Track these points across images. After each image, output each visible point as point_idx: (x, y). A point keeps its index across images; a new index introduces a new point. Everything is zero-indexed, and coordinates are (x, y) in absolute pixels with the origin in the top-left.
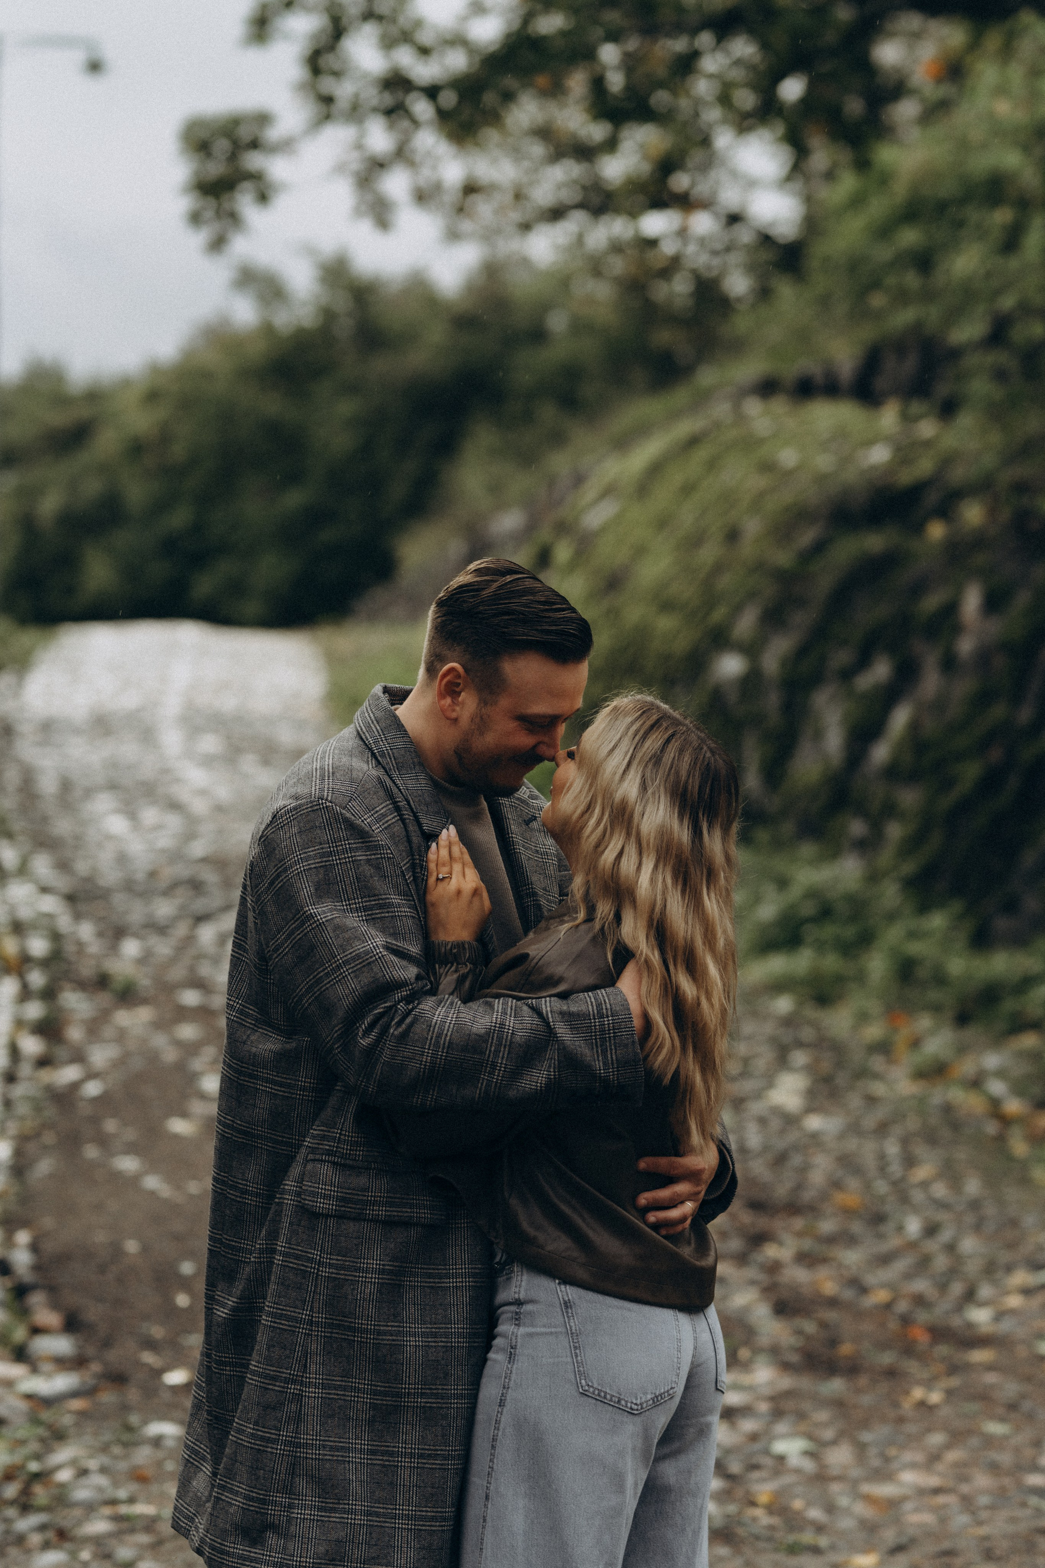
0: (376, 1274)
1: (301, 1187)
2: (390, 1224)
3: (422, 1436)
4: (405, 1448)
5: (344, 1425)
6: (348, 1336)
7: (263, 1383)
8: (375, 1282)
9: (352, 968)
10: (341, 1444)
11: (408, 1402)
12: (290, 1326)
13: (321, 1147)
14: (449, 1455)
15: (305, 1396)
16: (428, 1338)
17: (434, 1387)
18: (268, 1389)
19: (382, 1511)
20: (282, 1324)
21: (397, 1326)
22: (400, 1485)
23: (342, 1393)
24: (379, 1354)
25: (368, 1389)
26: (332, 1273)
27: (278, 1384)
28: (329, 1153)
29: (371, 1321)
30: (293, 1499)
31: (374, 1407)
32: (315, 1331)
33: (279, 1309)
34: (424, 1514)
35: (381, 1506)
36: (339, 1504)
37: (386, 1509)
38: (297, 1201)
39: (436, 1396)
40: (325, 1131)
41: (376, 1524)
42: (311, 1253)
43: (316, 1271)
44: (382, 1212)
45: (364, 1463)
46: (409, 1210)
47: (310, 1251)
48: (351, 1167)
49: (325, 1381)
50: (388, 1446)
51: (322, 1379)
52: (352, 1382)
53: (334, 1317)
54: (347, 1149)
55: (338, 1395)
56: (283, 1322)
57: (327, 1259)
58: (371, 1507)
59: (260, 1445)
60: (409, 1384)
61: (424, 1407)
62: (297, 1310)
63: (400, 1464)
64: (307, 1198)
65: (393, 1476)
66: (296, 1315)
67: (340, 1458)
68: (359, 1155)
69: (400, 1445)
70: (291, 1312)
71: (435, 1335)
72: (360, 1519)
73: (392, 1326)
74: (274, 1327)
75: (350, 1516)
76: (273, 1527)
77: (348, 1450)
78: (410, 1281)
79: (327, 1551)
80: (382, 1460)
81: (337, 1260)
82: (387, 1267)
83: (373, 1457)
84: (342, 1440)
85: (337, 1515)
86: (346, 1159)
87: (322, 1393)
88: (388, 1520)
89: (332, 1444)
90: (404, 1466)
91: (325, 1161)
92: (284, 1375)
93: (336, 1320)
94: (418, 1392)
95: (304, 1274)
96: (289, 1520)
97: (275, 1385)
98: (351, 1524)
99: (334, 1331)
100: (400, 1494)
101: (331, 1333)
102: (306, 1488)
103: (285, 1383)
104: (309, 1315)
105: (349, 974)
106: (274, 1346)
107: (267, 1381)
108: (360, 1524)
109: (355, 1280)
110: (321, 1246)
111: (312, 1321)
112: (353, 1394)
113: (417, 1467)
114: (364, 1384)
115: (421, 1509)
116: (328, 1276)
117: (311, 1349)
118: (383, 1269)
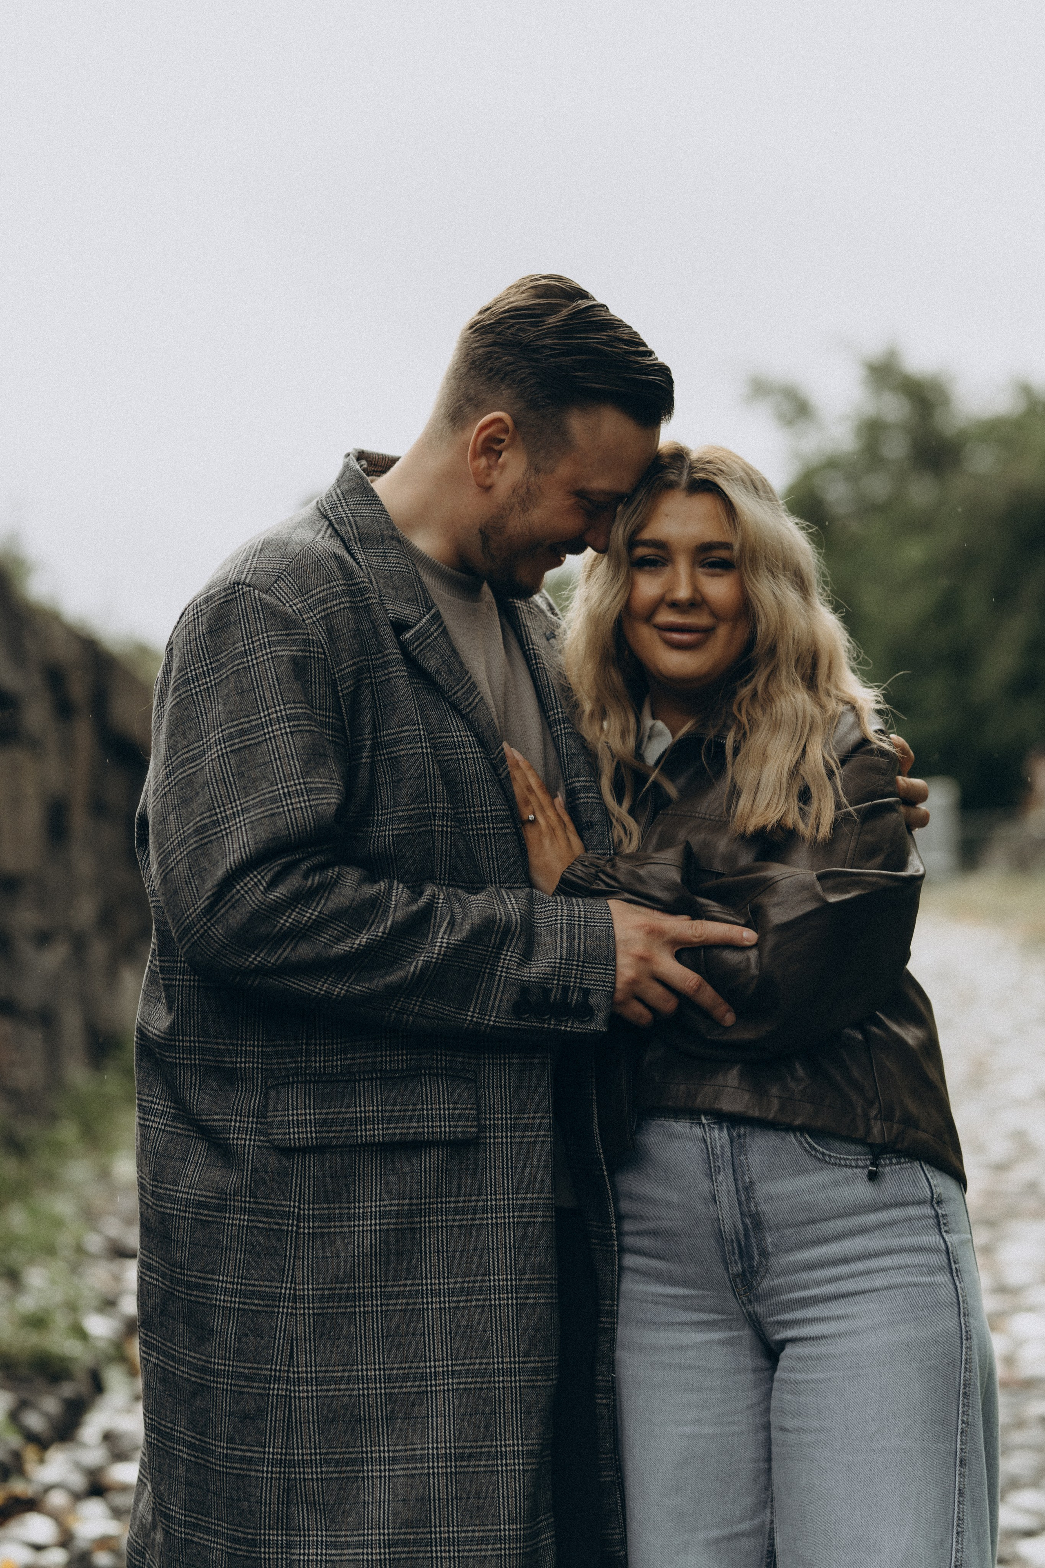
0: (376, 1219)
1: (264, 1123)
2: (392, 1149)
3: (456, 1428)
4: (437, 1448)
5: (353, 1430)
6: (347, 1307)
7: (238, 1386)
8: (376, 1230)
10: (351, 1456)
11: (435, 1385)
12: (266, 1306)
13: (287, 1065)
14: (497, 1451)
15: (295, 1397)
16: (457, 1296)
17: (468, 1362)
18: (243, 1393)
19: (412, 1537)
20: (256, 1305)
21: (412, 1285)
22: (434, 1500)
23: (345, 1387)
24: (391, 1324)
25: (380, 1375)
26: (318, 1227)
27: (256, 1384)
28: (297, 1071)
30: (291, 1535)
31: (391, 1398)
32: (300, 1308)
33: (250, 1285)
34: (470, 1534)
35: (411, 1530)
36: (353, 1535)
37: (418, 1534)
38: (262, 1140)
39: (474, 1372)
41: (403, 1556)
42: (286, 1206)
43: (295, 1228)
44: (378, 1132)
45: (383, 1476)
46: (416, 1125)
47: (284, 1203)
48: (329, 1083)
49: (321, 1375)
50: (414, 1450)
51: (316, 1372)
52: (358, 1370)
53: (325, 1286)
54: (320, 1062)
55: (339, 1390)
56: (256, 1302)
57: (309, 1210)
58: (394, 1533)
59: (240, 1469)
60: (435, 1361)
62: (273, 1284)
63: (431, 1471)
64: (272, 1133)
65: (424, 1489)
66: (273, 1291)
67: (350, 1474)
69: (430, 1446)
70: (266, 1286)
71: (467, 1292)
72: (378, 1553)
73: (406, 1285)
74: (244, 1310)
75: (367, 1551)
77: (360, 1462)
78: (431, 1222)
80: (408, 1469)
81: (323, 1209)
82: (391, 1208)
83: (396, 1467)
85: (352, 1551)
86: (320, 1073)
87: (316, 1390)
88: (420, 1549)
89: (338, 1456)
90: (438, 1473)
91: (291, 1082)
92: (263, 1372)
93: (328, 1289)
94: (448, 1371)
95: (281, 1236)
97: (254, 1388)
98: (368, 1560)
99: (326, 1305)
100: (435, 1512)
101: (323, 1308)
102: (308, 1520)
103: (265, 1383)
104: (290, 1289)
106: (247, 1335)
107: (242, 1383)
108: (380, 1560)
109: (350, 1232)
110: (300, 1194)
111: (295, 1295)
112: (361, 1386)
113: (456, 1473)
114: (375, 1370)
115: (465, 1528)
116: (313, 1233)
117: (297, 1333)
118: (386, 1212)
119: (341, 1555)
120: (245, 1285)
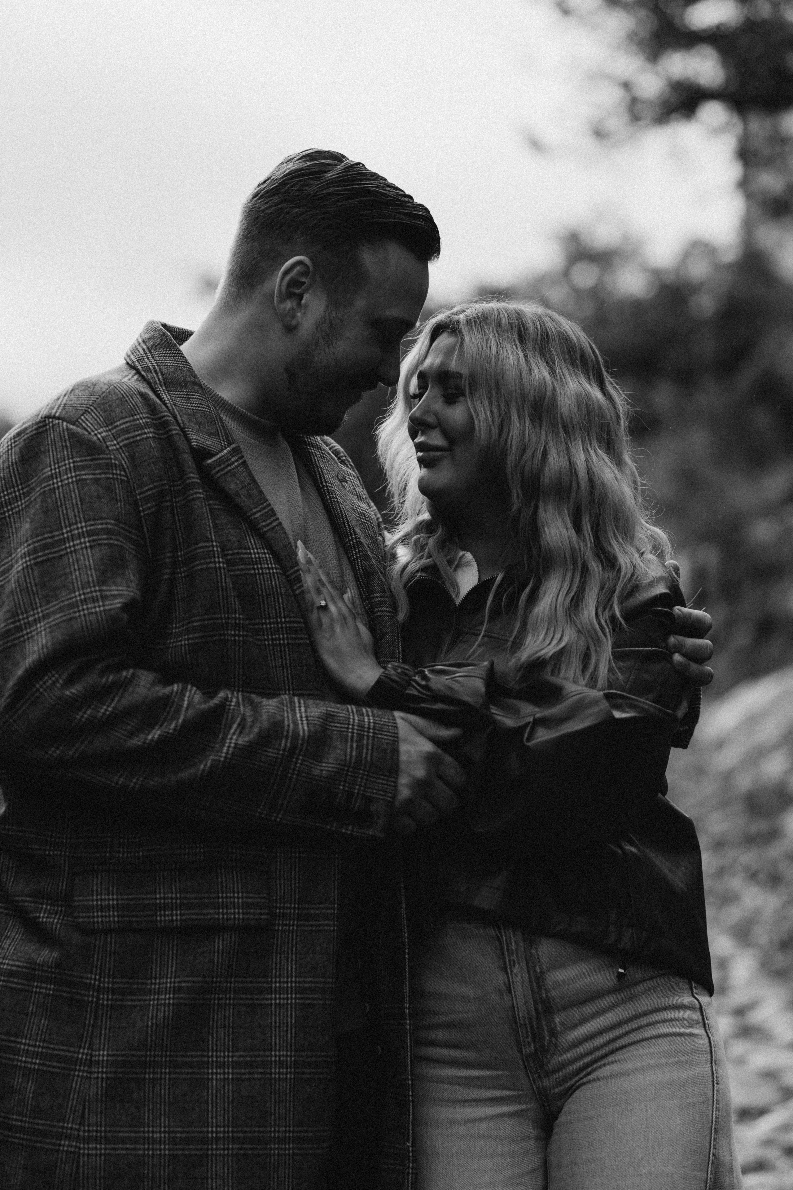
0: (170, 994)
6: (137, 1073)
7: (30, 1141)
8: (170, 1004)
11: (216, 1149)
12: (63, 1068)
15: (84, 1154)
18: (36, 1148)
20: (55, 1067)
21: (200, 1056)
23: (132, 1146)
24: (177, 1092)
25: (164, 1137)
26: (116, 1000)
27: (49, 1140)
29: (167, 1051)
31: (173, 1159)
32: (95, 1072)
33: (50, 1049)
38: (66, 921)
39: (252, 1140)
42: (88, 978)
43: (95, 999)
47: (86, 975)
48: (130, 873)
49: (109, 1134)
51: (105, 1131)
52: (145, 1132)
53: (119, 1053)
56: (55, 1064)
57: (109, 983)
60: (216, 1127)
61: (237, 1154)
62: (71, 1049)
64: (81, 914)
66: (71, 1054)
70: (65, 1051)
71: (250, 1065)
73: (193, 1056)
74: (43, 1071)
78: (217, 999)
81: (122, 983)
82: (184, 985)
87: (105, 1148)
91: (97, 871)
92: (55, 1129)
93: (122, 1056)
94: (228, 1137)
95: (78, 1004)
97: (45, 1143)
99: (117, 1070)
101: (116, 1073)
103: (56, 1139)
104: (87, 1054)
106: (44, 1094)
107: (35, 1139)
109: (145, 1005)
110: (101, 968)
111: (91, 1060)
112: (146, 1146)
114: (160, 1132)
116: (112, 1005)
117: (89, 1095)
118: (179, 988)
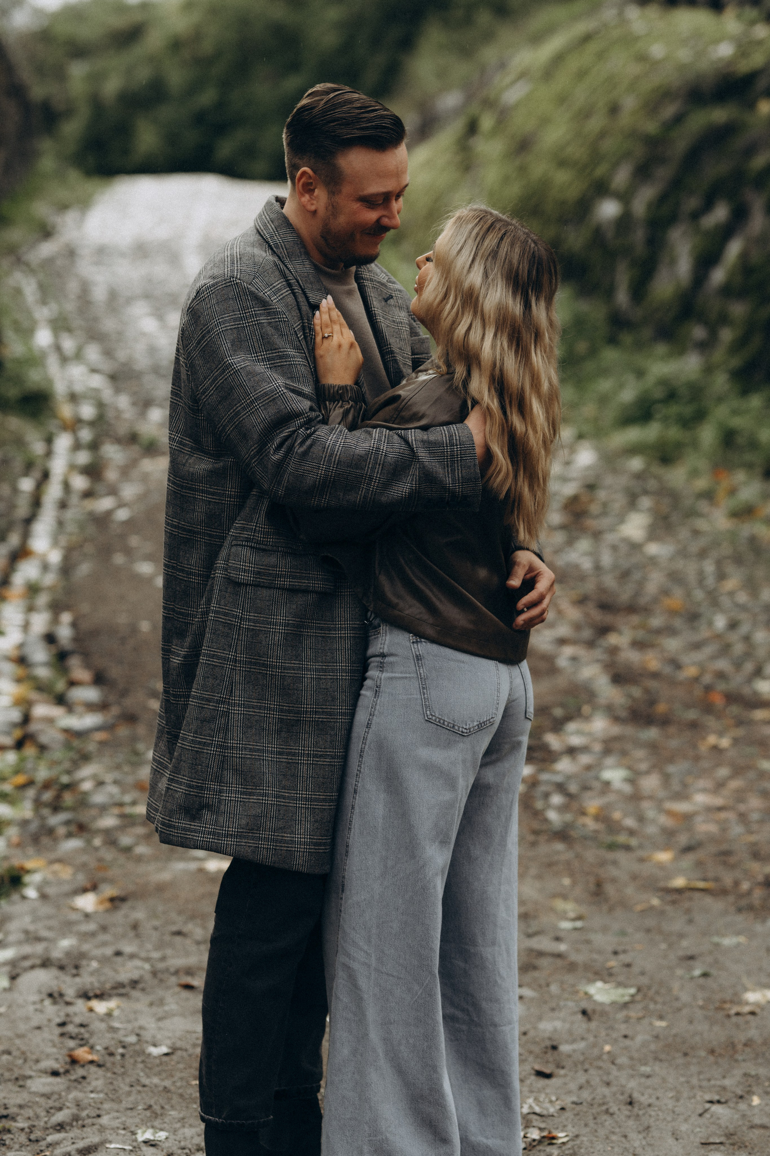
0: (282, 626)
1: (228, 565)
2: (293, 591)
3: (316, 742)
4: (304, 750)
5: (260, 734)
6: (263, 670)
7: (200, 703)
8: (282, 632)
9: (262, 403)
10: (258, 748)
11: (306, 717)
12: (221, 663)
13: (242, 535)
14: (335, 755)
15: (232, 713)
16: (320, 672)
17: (324, 707)
18: (204, 708)
19: (287, 794)
20: (215, 662)
21: (298, 664)
22: (300, 777)
23: (258, 711)
24: (285, 683)
25: (277, 708)
26: (251, 626)
27: (211, 704)
28: (248, 540)
29: (280, 659)
30: (222, 786)
31: (281, 720)
32: (238, 666)
33: (212, 651)
34: (318, 797)
35: (286, 791)
36: (256, 789)
37: (290, 793)
38: (225, 574)
39: (327, 713)
40: (245, 524)
41: (282, 804)
43: (239, 624)
44: (287, 583)
45: (274, 761)
46: (307, 581)
47: (234, 610)
48: (264, 550)
49: (246, 703)
50: (291, 749)
51: (244, 701)
52: (265, 704)
53: (252, 657)
54: (261, 537)
55: (255, 712)
56: (215, 660)
57: (247, 615)
58: (279, 792)
59: (199, 748)
60: (307, 705)
61: (318, 721)
62: (225, 652)
63: (299, 762)
64: (232, 572)
65: (295, 770)
66: (224, 655)
67: (257, 757)
68: (270, 541)
69: (300, 748)
70: (221, 653)
71: (325, 671)
72: (271, 800)
73: (294, 664)
74: (208, 664)
75: (264, 798)
76: (208, 807)
77: (262, 751)
78: (307, 632)
79: (248, 823)
80: (287, 759)
81: (254, 616)
82: (291, 622)
84: (258, 744)
85: (255, 797)
86: (260, 544)
87: (244, 711)
88: (291, 801)
89: (251, 747)
90: (303, 763)
91: (245, 546)
92: (216, 698)
93: (254, 659)
94: (313, 711)
95: (230, 626)
96: (220, 802)
97: (209, 705)
98: (265, 803)
99: (252, 667)
100: (300, 783)
101: (250, 668)
102: (232, 778)
103: (216, 703)
104: (234, 656)
105: (260, 407)
106: (208, 677)
107: (203, 702)
108: (272, 804)
109: (268, 631)
110: (243, 606)
111: (236, 659)
112: (266, 712)
113: (313, 764)
114: (274, 705)
115: (315, 793)
116: (248, 628)
117: (235, 680)
118: (288, 623)
119: (249, 799)
120: (210, 651)
